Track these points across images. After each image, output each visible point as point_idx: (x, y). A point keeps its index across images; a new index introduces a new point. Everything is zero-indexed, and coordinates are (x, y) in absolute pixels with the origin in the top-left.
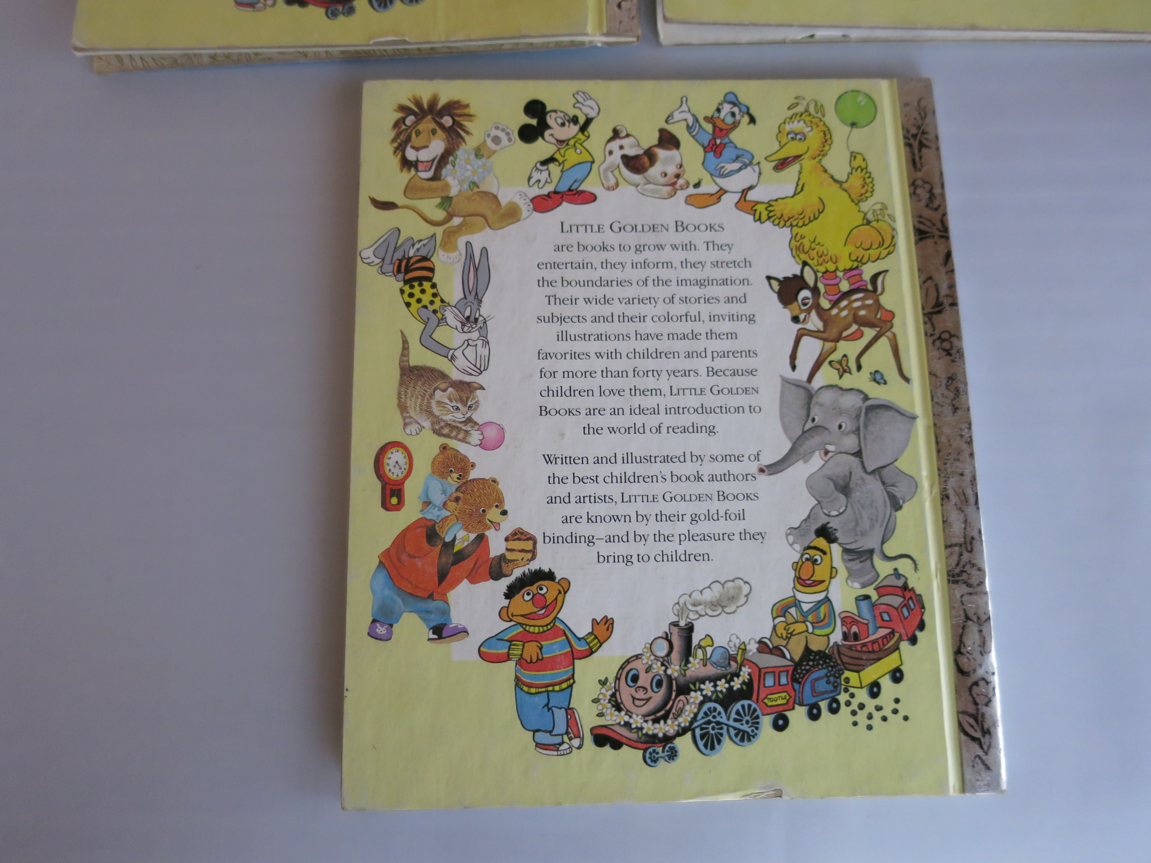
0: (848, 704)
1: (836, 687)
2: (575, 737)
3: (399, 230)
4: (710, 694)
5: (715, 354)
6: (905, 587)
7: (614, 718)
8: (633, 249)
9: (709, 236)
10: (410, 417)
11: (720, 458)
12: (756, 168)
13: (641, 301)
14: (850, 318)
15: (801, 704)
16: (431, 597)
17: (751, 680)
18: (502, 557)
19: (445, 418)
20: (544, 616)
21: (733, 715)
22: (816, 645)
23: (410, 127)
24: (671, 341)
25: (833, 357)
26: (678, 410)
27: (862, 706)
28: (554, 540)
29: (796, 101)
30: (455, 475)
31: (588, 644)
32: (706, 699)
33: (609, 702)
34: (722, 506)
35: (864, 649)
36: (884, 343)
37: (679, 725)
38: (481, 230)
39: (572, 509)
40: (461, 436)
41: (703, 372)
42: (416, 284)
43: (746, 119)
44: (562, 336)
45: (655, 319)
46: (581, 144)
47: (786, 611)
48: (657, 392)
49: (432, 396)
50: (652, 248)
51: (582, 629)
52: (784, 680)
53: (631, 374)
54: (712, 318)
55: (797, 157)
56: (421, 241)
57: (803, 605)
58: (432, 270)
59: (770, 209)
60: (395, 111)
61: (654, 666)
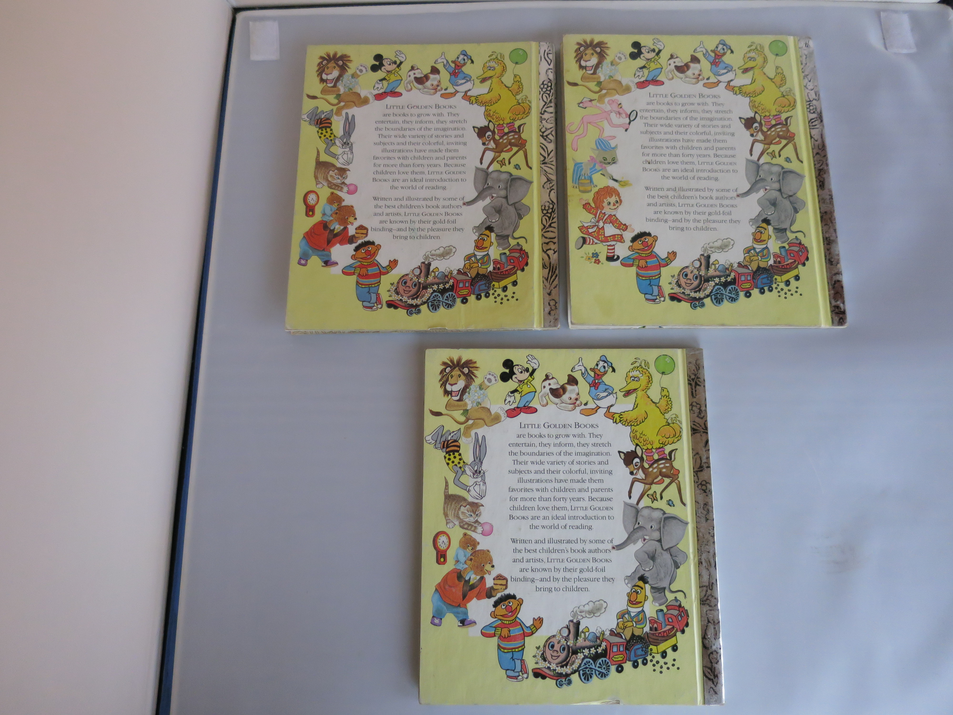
0: (651, 661)
1: (646, 653)
2: (525, 673)
3: (443, 426)
4: (587, 655)
5: (593, 490)
6: (680, 606)
7: (543, 665)
8: (554, 437)
9: (591, 430)
10: (449, 519)
11: (594, 542)
12: (615, 395)
13: (558, 463)
14: (658, 473)
15: (630, 661)
16: (459, 606)
17: (606, 649)
18: (492, 588)
19: (465, 520)
20: (511, 616)
21: (598, 665)
22: (637, 633)
23: (448, 373)
24: (572, 483)
25: (649, 493)
26: (574, 518)
27: (658, 662)
28: (516, 580)
29: (635, 360)
30: (470, 548)
31: (531, 630)
32: (585, 657)
33: (541, 657)
34: (595, 565)
35: (660, 635)
36: (674, 486)
37: (573, 669)
38: (482, 426)
39: (524, 565)
40: (473, 529)
41: (587, 499)
42: (451, 454)
43: (611, 369)
44: (520, 481)
45: (565, 472)
46: (530, 382)
47: (623, 616)
48: (565, 508)
49: (459, 509)
50: (563, 436)
51: (529, 622)
52: (621, 649)
53: (552, 499)
54: (592, 472)
55: (635, 390)
56: (454, 432)
57: (631, 613)
58: (459, 447)
59: (621, 416)
60: (441, 365)
61: (562, 641)
